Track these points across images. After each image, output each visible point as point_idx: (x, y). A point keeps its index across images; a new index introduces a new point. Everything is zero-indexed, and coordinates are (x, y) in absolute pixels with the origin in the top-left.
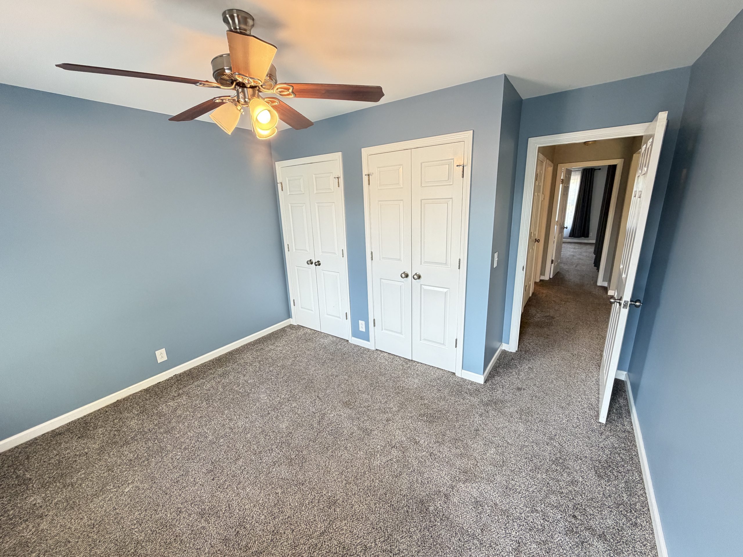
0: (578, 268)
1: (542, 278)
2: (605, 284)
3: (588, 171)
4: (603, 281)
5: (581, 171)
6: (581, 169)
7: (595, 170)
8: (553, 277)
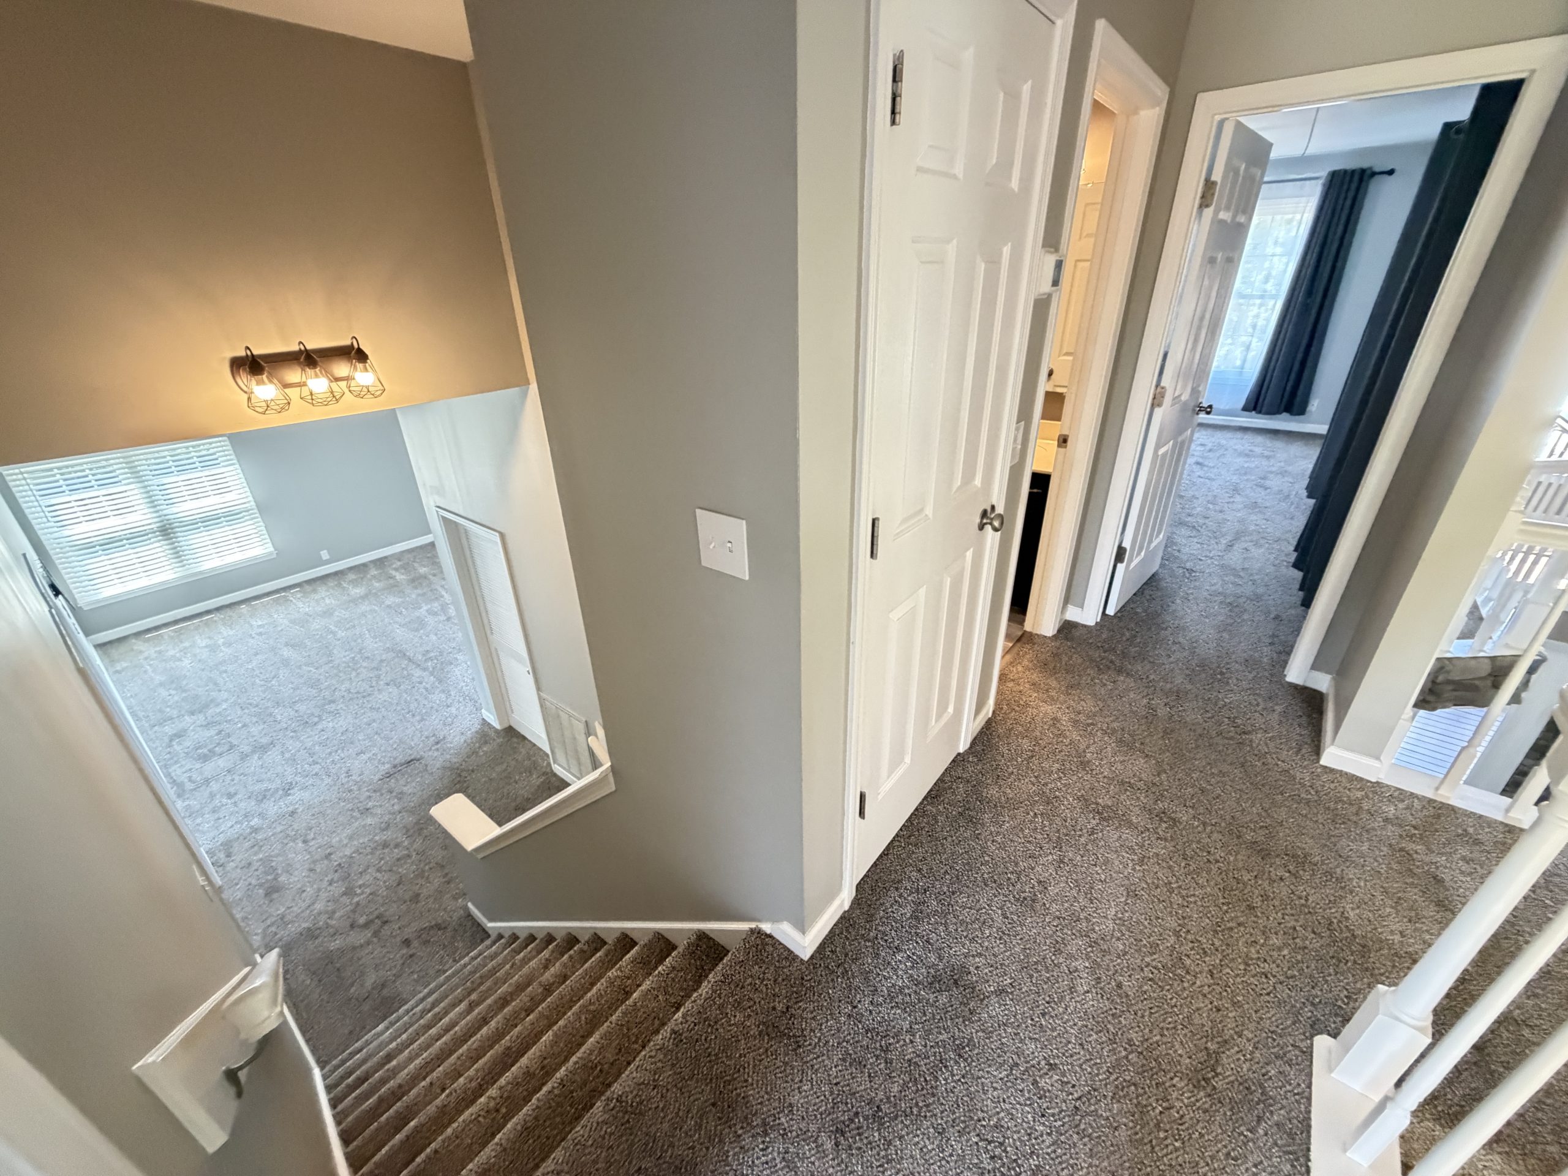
0: (1235, 558)
1: (1073, 614)
2: (1322, 682)
3: (1348, 179)
4: (1315, 666)
5: (1321, 182)
6: (1323, 173)
7: (1374, 174)
8: (1121, 610)
